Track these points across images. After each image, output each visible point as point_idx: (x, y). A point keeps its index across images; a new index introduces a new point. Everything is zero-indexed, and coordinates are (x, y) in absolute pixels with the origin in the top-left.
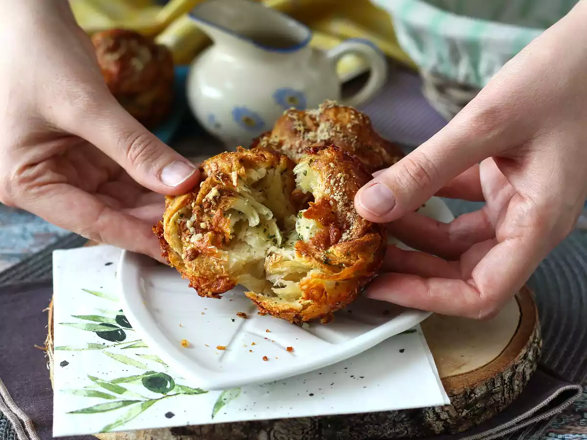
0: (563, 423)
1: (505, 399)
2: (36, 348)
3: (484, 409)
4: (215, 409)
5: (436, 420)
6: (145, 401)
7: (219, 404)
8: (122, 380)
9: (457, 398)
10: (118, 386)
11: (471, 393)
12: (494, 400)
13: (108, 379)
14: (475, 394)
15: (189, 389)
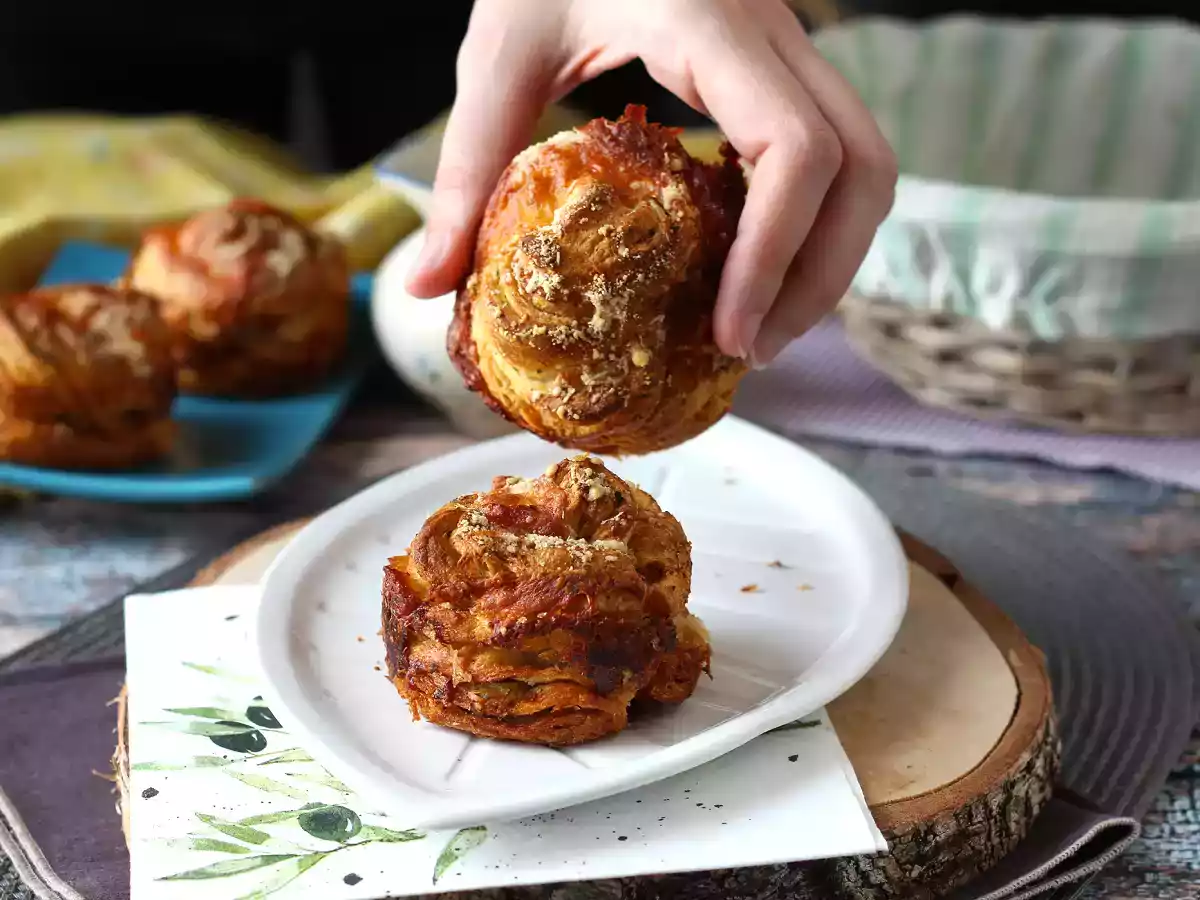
0: (1105, 891)
1: (993, 846)
2: (96, 776)
3: (954, 866)
4: (440, 868)
5: (863, 886)
6: (306, 856)
7: (447, 858)
8: (260, 819)
9: (900, 843)
10: (253, 830)
11: (927, 833)
12: (973, 848)
13: (234, 818)
14: (935, 835)
15: (389, 833)
